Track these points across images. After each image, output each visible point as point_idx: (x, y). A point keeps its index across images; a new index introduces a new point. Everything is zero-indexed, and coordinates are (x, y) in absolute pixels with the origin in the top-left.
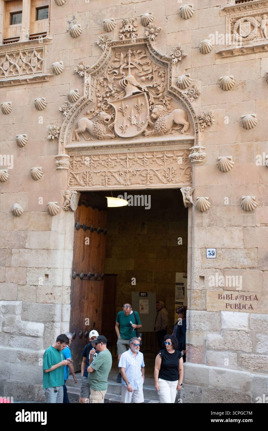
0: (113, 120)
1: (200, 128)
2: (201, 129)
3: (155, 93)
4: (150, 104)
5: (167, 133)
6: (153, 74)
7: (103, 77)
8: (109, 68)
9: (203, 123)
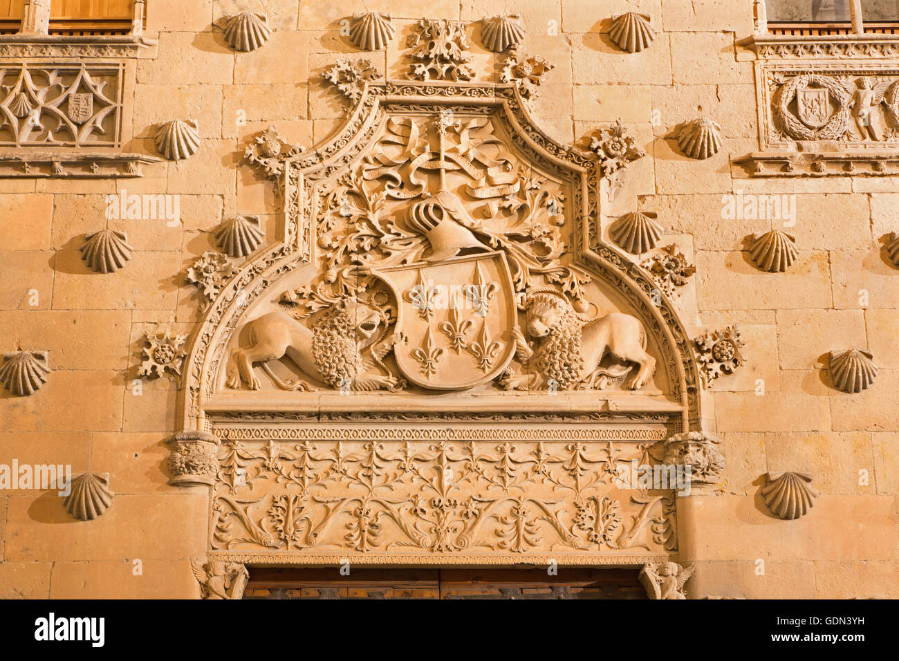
0: (388, 328)
1: (703, 379)
2: (707, 380)
3: (535, 256)
4: (519, 290)
5: (583, 385)
6: (526, 199)
7: (347, 189)
8: (366, 160)
9: (711, 361)
